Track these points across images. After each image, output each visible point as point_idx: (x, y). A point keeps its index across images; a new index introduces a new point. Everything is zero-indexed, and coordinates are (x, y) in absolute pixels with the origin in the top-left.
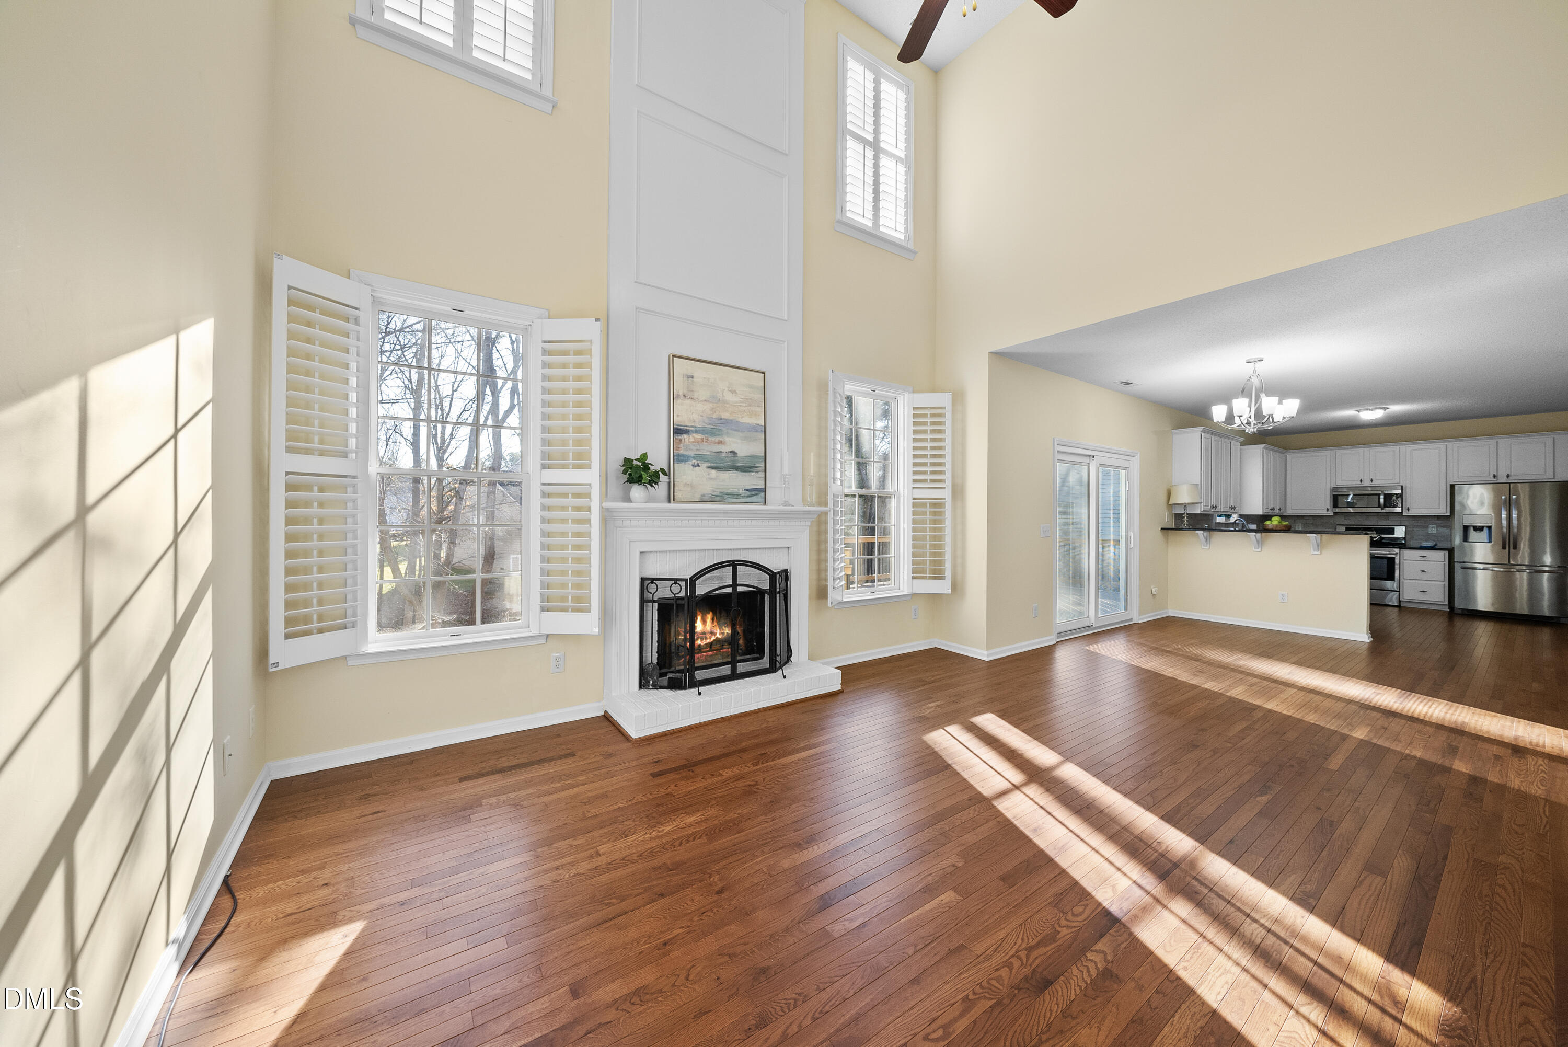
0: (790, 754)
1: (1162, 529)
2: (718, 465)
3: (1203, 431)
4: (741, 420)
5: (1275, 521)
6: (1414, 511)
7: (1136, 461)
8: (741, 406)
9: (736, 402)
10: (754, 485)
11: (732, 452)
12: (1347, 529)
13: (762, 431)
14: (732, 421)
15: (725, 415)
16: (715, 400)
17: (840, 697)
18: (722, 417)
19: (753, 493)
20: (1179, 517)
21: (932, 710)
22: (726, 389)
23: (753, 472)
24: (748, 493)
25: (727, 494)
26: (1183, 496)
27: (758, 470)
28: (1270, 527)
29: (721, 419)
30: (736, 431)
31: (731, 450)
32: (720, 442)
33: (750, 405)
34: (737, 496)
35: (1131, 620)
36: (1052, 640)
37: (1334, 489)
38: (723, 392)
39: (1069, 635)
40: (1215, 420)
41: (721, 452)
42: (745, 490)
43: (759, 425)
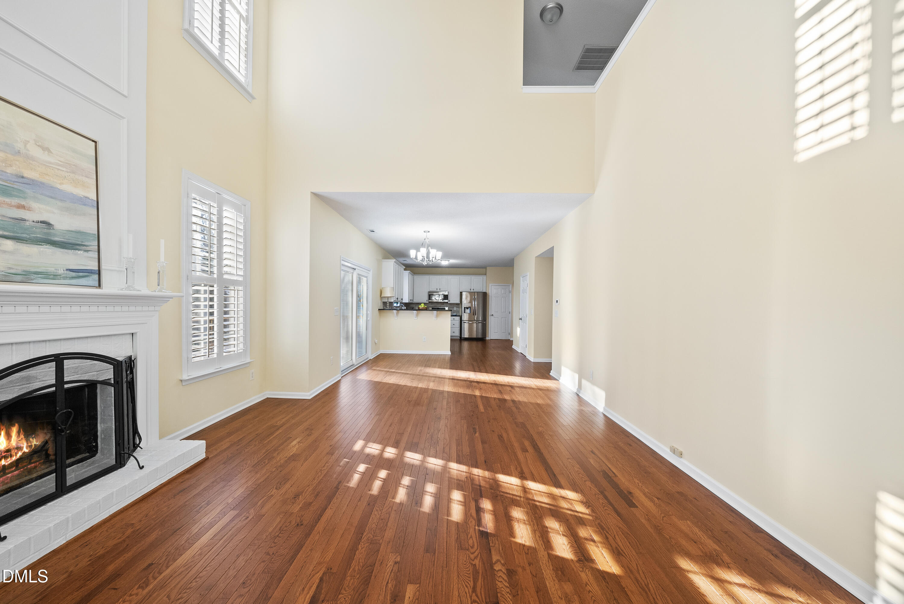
0: (185, 549)
1: (379, 309)
3: (395, 262)
4: (59, 186)
5: (423, 305)
6: (451, 302)
7: (371, 273)
8: (58, 169)
9: (51, 164)
10: (85, 265)
11: (43, 222)
12: (432, 309)
13: (93, 206)
14: (42, 183)
15: (30, 174)
17: (208, 465)
18: (25, 175)
19: (81, 274)
20: (385, 303)
21: (297, 446)
22: (32, 142)
23: (79, 250)
24: (74, 274)
25: (35, 272)
26: (388, 293)
27: (88, 248)
28: (421, 308)
29: (25, 178)
30: (51, 197)
31: (42, 219)
32: (23, 207)
33: (73, 172)
34: (55, 276)
35: (368, 358)
36: (338, 377)
37: (429, 292)
38: (28, 146)
39: (347, 371)
40: (411, 257)
41: (24, 220)
42: (67, 270)
43: (88, 198)
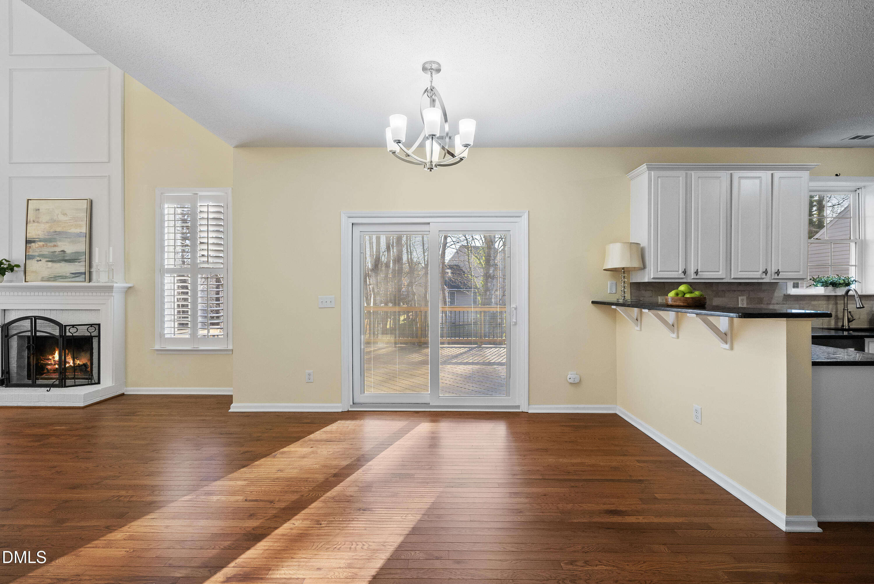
1: (593, 302)
2: (53, 259)
4: (69, 231)
8: (69, 222)
9: (67, 220)
10: (79, 270)
11: (62, 251)
13: (84, 236)
14: (63, 232)
15: (58, 229)
16: (53, 221)
18: (57, 230)
19: (77, 275)
22: (60, 213)
23: (76, 262)
24: (73, 275)
25: (59, 276)
27: (81, 261)
29: (56, 232)
30: (66, 238)
31: (62, 250)
32: (55, 246)
33: (76, 221)
34: (65, 277)
35: (518, 407)
38: (58, 215)
41: (55, 252)
42: (71, 273)
43: (82, 232)
